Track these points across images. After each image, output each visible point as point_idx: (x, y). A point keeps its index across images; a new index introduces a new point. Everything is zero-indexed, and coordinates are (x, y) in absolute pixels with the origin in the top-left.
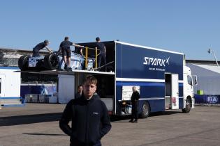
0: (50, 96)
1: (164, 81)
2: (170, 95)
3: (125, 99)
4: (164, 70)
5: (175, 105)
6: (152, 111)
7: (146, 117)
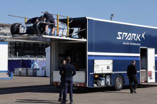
0: (38, 69)
1: (139, 55)
2: (146, 68)
3: (97, 72)
4: (139, 44)
5: (151, 79)
6: (126, 84)
7: (120, 90)
